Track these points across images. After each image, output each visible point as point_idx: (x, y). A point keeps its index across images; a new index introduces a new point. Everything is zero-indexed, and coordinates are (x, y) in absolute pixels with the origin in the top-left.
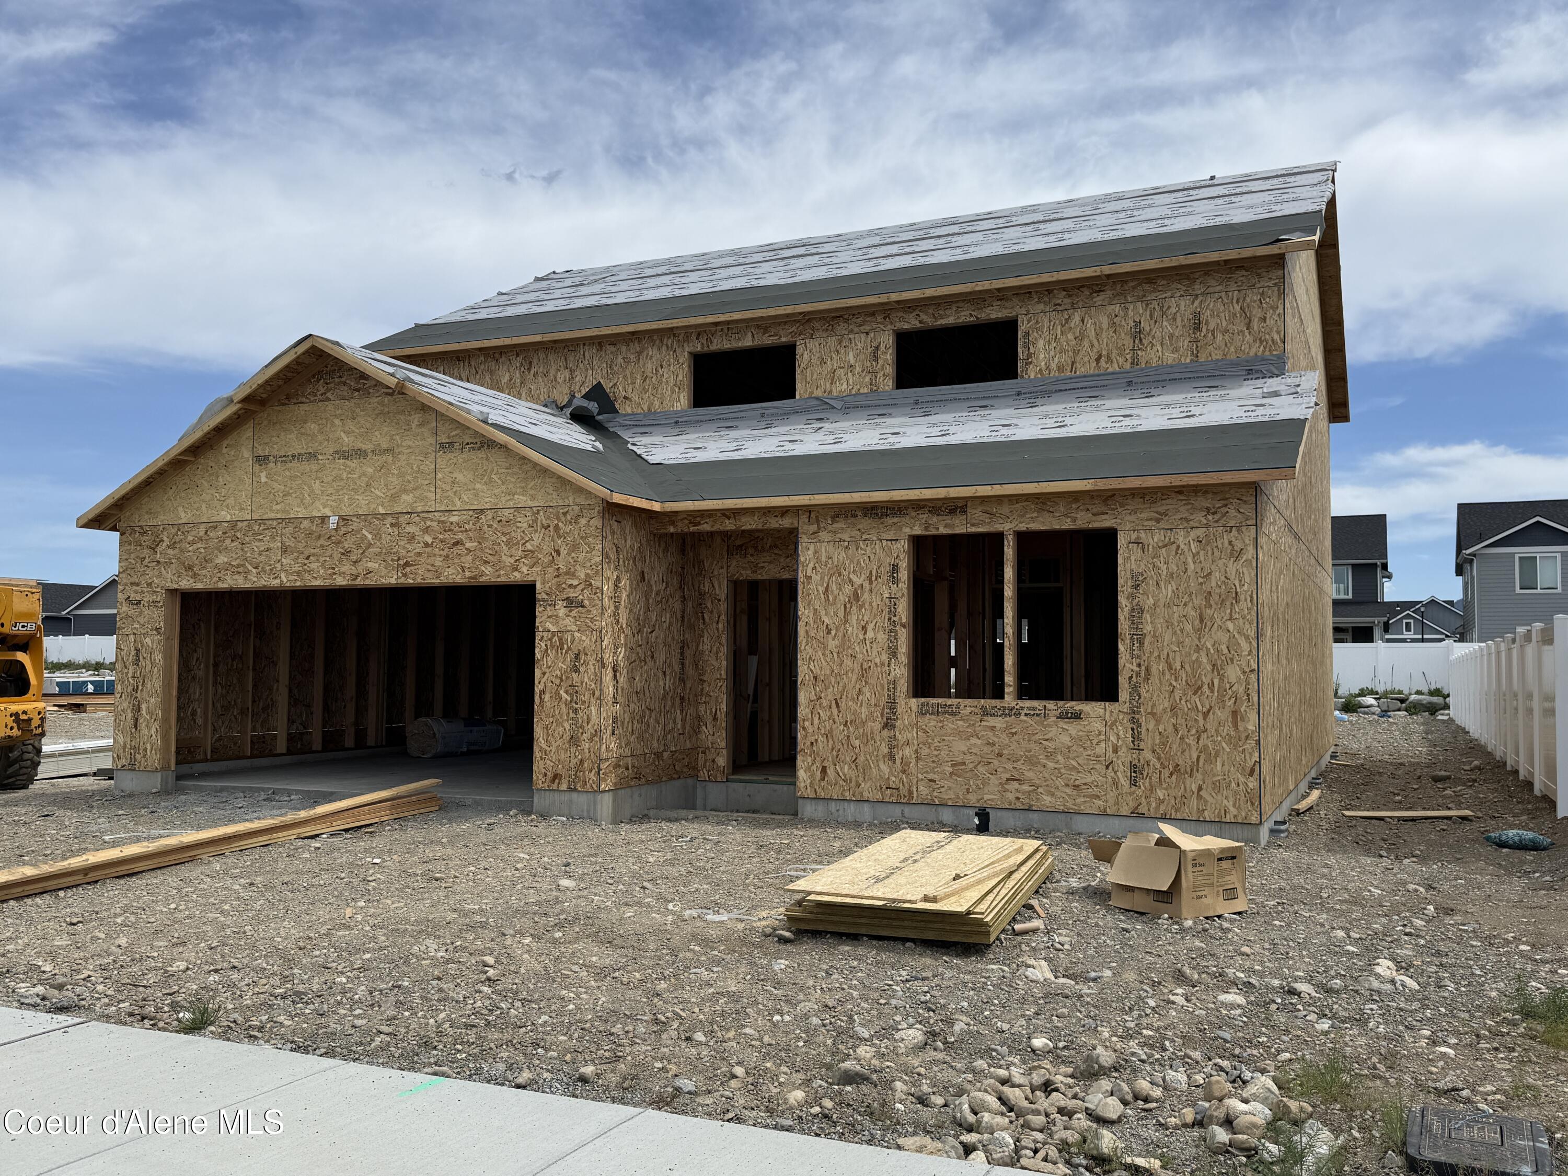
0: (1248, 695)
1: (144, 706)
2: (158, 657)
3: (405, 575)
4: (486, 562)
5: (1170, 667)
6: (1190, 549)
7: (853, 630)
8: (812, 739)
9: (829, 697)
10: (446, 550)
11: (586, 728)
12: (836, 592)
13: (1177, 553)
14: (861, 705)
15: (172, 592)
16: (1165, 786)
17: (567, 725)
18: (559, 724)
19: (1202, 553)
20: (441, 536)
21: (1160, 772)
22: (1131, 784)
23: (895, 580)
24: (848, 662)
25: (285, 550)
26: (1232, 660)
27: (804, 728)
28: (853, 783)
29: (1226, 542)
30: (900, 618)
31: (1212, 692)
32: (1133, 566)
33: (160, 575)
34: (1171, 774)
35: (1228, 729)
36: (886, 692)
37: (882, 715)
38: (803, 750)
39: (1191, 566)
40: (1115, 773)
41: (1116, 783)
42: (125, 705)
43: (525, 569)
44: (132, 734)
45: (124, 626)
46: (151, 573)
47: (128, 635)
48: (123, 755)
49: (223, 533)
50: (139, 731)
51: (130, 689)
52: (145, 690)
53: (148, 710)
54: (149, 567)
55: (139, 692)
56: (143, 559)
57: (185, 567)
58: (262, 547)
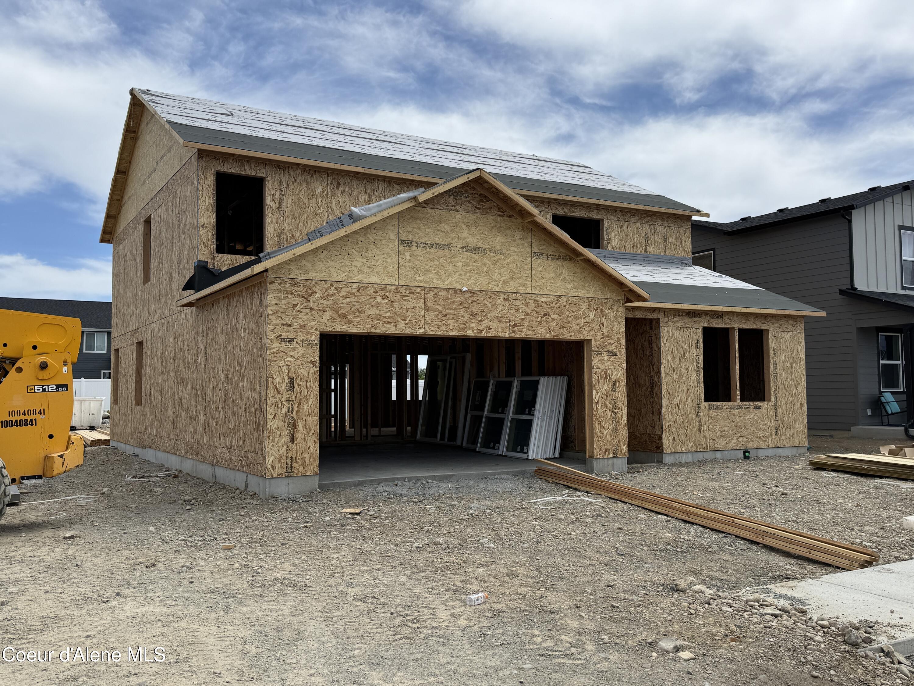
10: (540, 318)
20: (536, 309)
44: (288, 447)
45: (275, 359)
46: (304, 317)
47: (280, 367)
48: (278, 466)
49: (374, 292)
50: (296, 444)
51: (284, 410)
52: (301, 411)
53: (306, 426)
54: (302, 312)
55: (294, 413)
56: (295, 305)
57: (339, 315)
58: (408, 305)
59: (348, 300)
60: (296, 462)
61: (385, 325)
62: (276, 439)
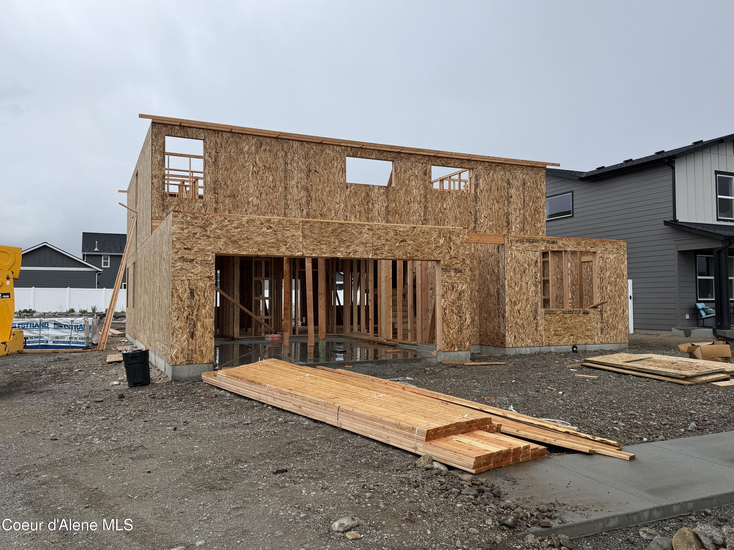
1: (199, 324)
2: (211, 294)
3: (376, 254)
5: (609, 297)
6: (613, 260)
7: (524, 284)
8: (510, 325)
9: (516, 309)
10: (398, 243)
11: (464, 324)
12: (518, 270)
13: (610, 261)
14: (527, 312)
15: (220, 256)
16: (608, 333)
17: (456, 323)
18: (453, 323)
19: (616, 261)
20: (395, 237)
21: (607, 329)
22: (601, 334)
23: (537, 266)
24: (522, 296)
25: (304, 237)
26: (622, 294)
27: (508, 321)
28: (525, 341)
30: (538, 280)
31: (618, 304)
33: (210, 245)
34: (610, 330)
36: (534, 307)
37: (533, 315)
38: (508, 330)
39: (613, 266)
40: (597, 330)
41: (597, 334)
43: (435, 255)
44: (188, 342)
45: (178, 275)
46: (203, 243)
47: (183, 281)
48: (180, 356)
49: (260, 224)
50: (196, 339)
51: (186, 314)
52: (200, 314)
53: (203, 326)
54: (200, 239)
55: (194, 316)
56: (196, 234)
57: (232, 241)
58: (288, 234)
59: (239, 230)
60: (196, 353)
61: (270, 249)
62: (179, 336)
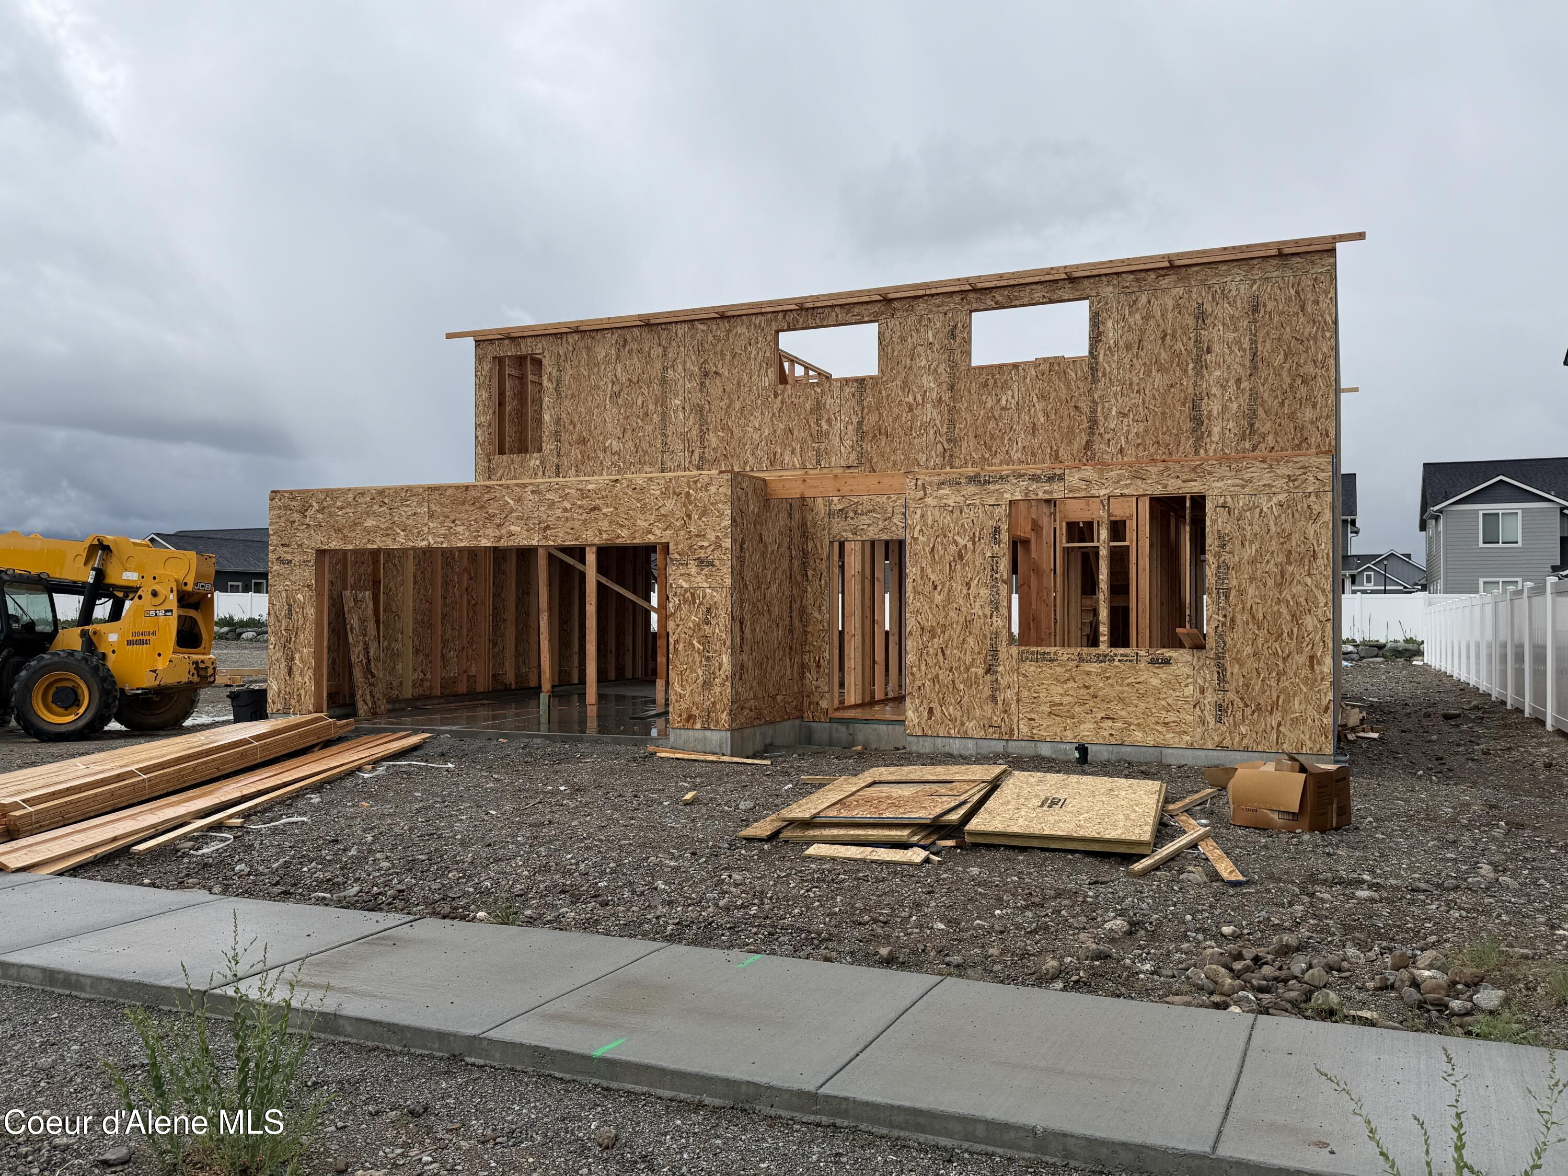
0: (1324, 642)
1: (297, 656)
2: (311, 611)
3: (546, 538)
4: (622, 526)
5: (1253, 617)
6: (1272, 512)
7: (958, 587)
8: (919, 683)
9: (936, 646)
11: (717, 674)
12: (941, 552)
13: (1260, 516)
14: (965, 653)
15: (321, 553)
16: (1247, 722)
17: (700, 672)
18: (693, 670)
19: (1283, 515)
21: (1243, 710)
22: (1216, 722)
23: (997, 542)
24: (953, 614)
25: (431, 516)
26: (1309, 611)
27: (912, 674)
28: (958, 723)
29: (1305, 506)
30: (1002, 576)
31: (1292, 639)
32: (1220, 528)
33: (310, 537)
34: (1253, 712)
35: (1305, 672)
36: (988, 642)
37: (985, 661)
38: (911, 693)
39: (1273, 528)
40: (1202, 711)
41: (1203, 722)
42: (279, 655)
43: (658, 532)
